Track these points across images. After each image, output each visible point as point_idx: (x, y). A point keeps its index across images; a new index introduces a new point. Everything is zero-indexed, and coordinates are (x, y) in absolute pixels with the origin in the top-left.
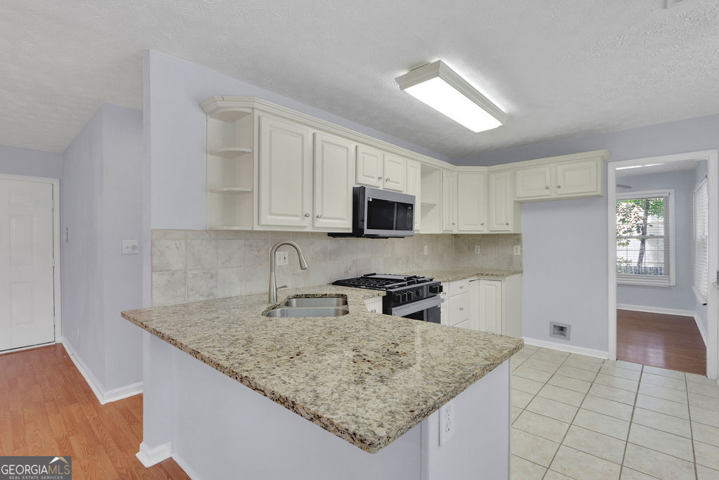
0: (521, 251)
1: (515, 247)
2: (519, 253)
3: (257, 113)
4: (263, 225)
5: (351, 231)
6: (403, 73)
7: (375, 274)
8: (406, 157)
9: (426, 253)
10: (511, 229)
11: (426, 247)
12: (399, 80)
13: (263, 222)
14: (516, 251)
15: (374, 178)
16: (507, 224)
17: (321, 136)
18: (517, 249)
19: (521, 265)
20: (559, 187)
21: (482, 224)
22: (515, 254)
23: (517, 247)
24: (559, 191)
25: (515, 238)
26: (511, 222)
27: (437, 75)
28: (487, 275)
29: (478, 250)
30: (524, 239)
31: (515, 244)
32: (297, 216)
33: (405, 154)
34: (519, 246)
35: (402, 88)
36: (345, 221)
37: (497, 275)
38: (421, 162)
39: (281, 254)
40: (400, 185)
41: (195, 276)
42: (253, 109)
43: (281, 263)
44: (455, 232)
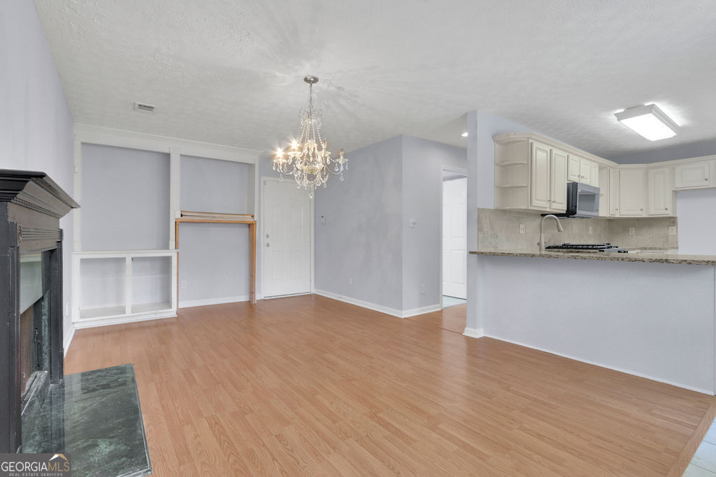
0: (677, 231)
1: (670, 228)
3: (531, 141)
4: (533, 206)
5: (565, 212)
6: (622, 110)
8: (590, 160)
9: (591, 232)
10: (669, 213)
11: (590, 228)
12: (616, 115)
13: (533, 204)
14: (671, 231)
15: (575, 176)
16: (666, 209)
17: (555, 151)
18: (672, 229)
19: (677, 242)
21: (642, 210)
22: (670, 233)
23: (673, 228)
25: (672, 221)
26: (669, 207)
27: (651, 112)
29: (632, 231)
30: (679, 220)
31: (670, 226)
32: (545, 200)
33: (591, 158)
34: (675, 228)
35: (619, 120)
36: (563, 205)
38: (598, 163)
39: (522, 226)
40: (588, 180)
41: (491, 235)
42: (528, 138)
43: (522, 232)
44: (617, 216)
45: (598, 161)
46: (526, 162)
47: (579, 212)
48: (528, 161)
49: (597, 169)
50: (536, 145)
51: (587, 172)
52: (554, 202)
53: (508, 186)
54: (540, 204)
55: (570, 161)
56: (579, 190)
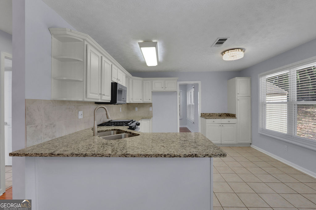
2: (152, 110)
3: (86, 43)
4: (88, 98)
5: (110, 102)
6: (142, 41)
7: (112, 120)
8: (122, 71)
12: (139, 43)
14: (151, 109)
15: (115, 79)
16: (149, 100)
17: (104, 59)
19: (152, 114)
20: (166, 88)
21: (141, 99)
22: (150, 110)
24: (166, 89)
25: (150, 105)
26: (150, 98)
28: (145, 118)
29: (137, 109)
30: (153, 105)
32: (97, 94)
33: (122, 69)
34: (151, 108)
35: (140, 47)
36: (109, 97)
37: (148, 118)
38: (125, 74)
39: (80, 113)
40: (121, 82)
41: (47, 126)
42: (84, 40)
43: (80, 117)
44: (132, 102)
45: (126, 73)
46: (82, 60)
47: (118, 102)
48: (84, 60)
49: (125, 77)
50: (90, 48)
51: (121, 78)
52: (104, 95)
53: (65, 78)
54: (94, 96)
55: (113, 69)
56: (118, 88)
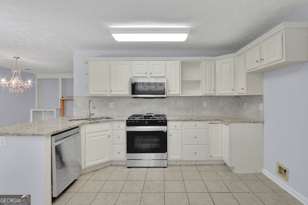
0: (263, 107)
2: (262, 109)
5: (129, 96)
8: (167, 60)
10: (245, 92)
17: (114, 63)
25: (260, 98)
30: (265, 98)
31: (260, 102)
34: (262, 104)
36: (126, 92)
39: (112, 104)
50: (92, 63)
52: (113, 91)
54: (98, 93)
55: (134, 66)
